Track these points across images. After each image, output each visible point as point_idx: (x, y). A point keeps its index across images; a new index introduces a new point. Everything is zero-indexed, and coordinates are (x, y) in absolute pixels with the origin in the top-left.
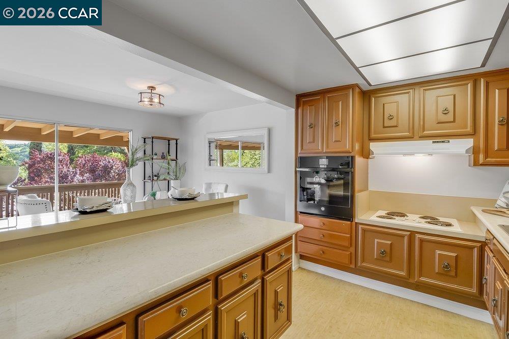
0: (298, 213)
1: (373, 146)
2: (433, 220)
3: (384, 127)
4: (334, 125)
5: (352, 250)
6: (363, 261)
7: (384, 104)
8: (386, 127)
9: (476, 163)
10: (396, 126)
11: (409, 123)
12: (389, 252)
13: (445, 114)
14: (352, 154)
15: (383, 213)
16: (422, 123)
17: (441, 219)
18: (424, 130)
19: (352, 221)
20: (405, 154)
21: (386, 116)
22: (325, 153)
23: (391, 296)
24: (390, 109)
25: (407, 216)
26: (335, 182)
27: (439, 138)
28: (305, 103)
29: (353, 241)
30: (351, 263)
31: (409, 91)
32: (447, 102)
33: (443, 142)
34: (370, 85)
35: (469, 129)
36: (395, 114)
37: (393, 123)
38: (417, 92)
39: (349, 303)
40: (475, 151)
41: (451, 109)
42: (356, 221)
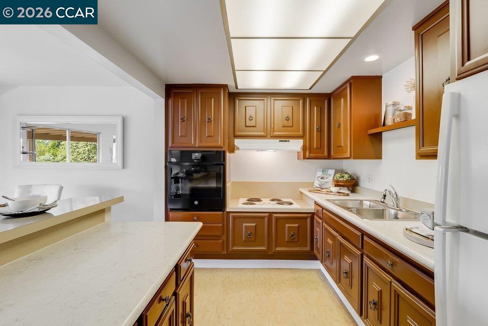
0: (169, 210)
1: (238, 142)
2: (280, 202)
3: (246, 126)
4: (207, 120)
5: (224, 237)
6: (234, 245)
7: (246, 107)
8: (247, 127)
9: (305, 158)
10: (255, 127)
11: (264, 125)
12: (254, 233)
13: (287, 120)
14: (223, 149)
15: (245, 200)
16: (273, 126)
17: (284, 200)
18: (274, 132)
19: (224, 211)
20: (258, 150)
21: (248, 117)
22: (198, 147)
23: (255, 270)
24: (251, 111)
25: (262, 201)
26: (195, 176)
27: (283, 138)
28: (175, 94)
29: (225, 229)
30: (223, 250)
31: (263, 98)
32: (288, 112)
33: (286, 141)
34: (237, 88)
35: (301, 133)
36: (254, 116)
37: (252, 123)
38: (269, 100)
39: (227, 288)
40: (304, 148)
41: (290, 117)
42: (228, 210)
